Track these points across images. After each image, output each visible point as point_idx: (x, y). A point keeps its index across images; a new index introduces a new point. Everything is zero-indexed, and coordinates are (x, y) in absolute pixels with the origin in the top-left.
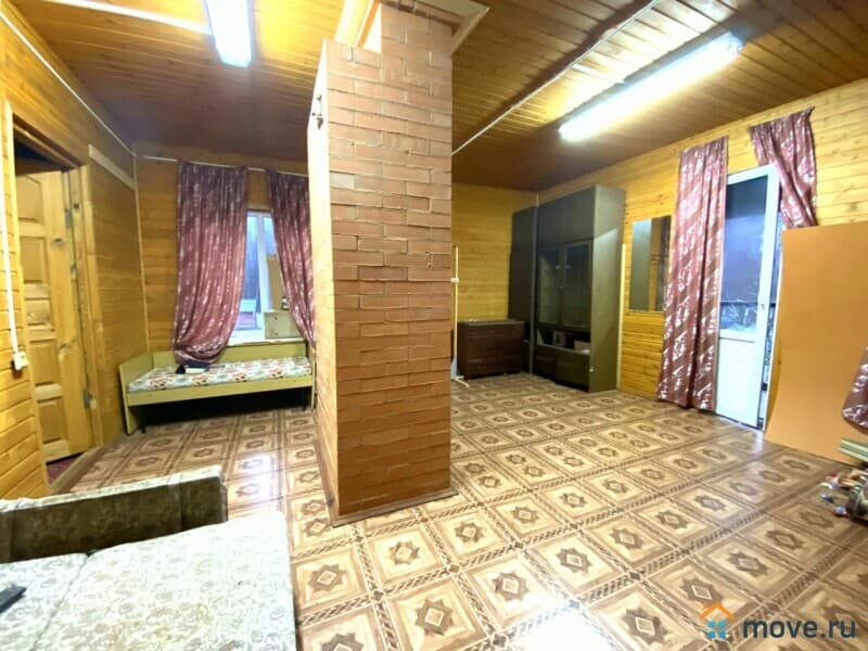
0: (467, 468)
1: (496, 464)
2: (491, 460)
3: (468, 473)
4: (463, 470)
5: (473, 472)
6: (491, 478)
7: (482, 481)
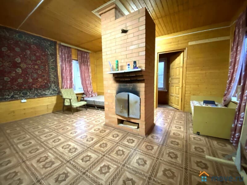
0: (105, 131)
1: (97, 135)
2: (99, 136)
3: (104, 129)
4: (106, 130)
5: (103, 130)
6: (97, 131)
7: (99, 129)
